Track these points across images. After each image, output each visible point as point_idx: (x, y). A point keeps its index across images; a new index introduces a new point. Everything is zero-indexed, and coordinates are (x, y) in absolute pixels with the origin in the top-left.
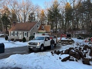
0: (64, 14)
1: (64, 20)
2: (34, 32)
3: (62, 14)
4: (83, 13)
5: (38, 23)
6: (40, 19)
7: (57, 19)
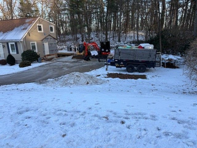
2: (31, 42)
5: (39, 20)
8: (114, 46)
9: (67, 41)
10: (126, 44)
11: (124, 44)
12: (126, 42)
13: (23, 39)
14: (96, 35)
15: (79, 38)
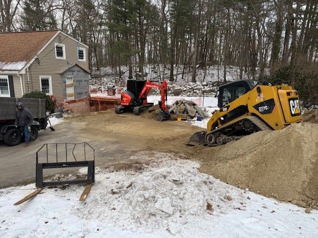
0: (166, 9)
1: (169, 29)
3: (159, 7)
4: (231, 10)
6: (74, 24)
7: (141, 23)
8: (185, 89)
9: (104, 76)
10: (205, 87)
11: (203, 87)
12: (205, 83)
13: (26, 69)
14: (153, 68)
15: (124, 73)
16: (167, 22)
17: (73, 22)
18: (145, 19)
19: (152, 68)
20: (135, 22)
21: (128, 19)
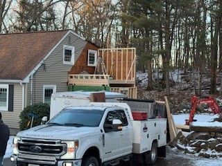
1: (208, 19)
2: (45, 87)
5: (69, 38)
6: (77, 17)
7: (168, 14)
15: (140, 81)
16: (206, 10)
17: (76, 16)
18: (172, 8)
19: (181, 74)
20: (159, 12)
21: (150, 10)
